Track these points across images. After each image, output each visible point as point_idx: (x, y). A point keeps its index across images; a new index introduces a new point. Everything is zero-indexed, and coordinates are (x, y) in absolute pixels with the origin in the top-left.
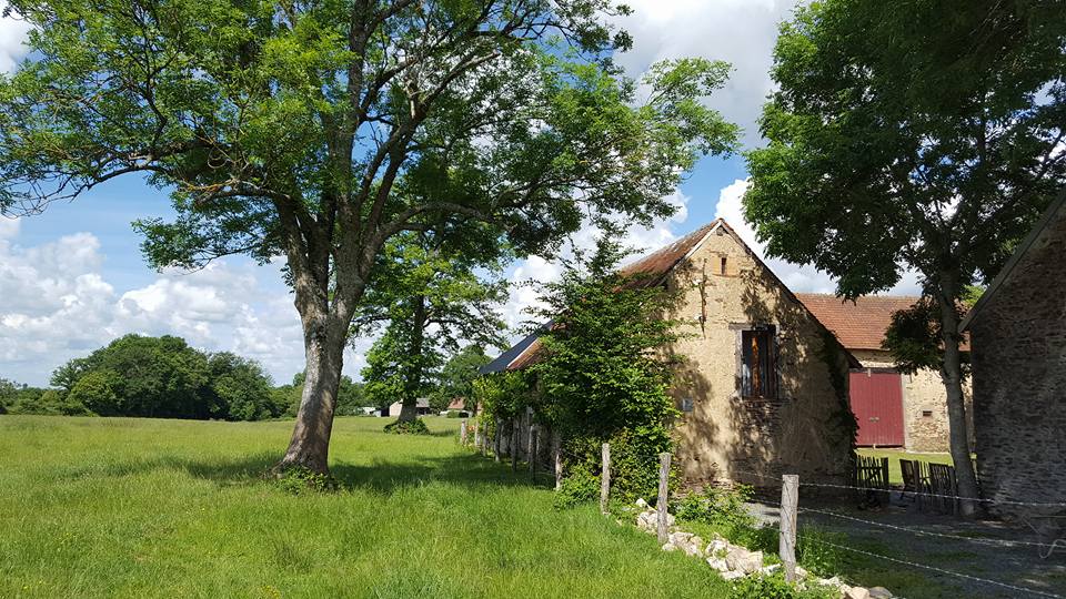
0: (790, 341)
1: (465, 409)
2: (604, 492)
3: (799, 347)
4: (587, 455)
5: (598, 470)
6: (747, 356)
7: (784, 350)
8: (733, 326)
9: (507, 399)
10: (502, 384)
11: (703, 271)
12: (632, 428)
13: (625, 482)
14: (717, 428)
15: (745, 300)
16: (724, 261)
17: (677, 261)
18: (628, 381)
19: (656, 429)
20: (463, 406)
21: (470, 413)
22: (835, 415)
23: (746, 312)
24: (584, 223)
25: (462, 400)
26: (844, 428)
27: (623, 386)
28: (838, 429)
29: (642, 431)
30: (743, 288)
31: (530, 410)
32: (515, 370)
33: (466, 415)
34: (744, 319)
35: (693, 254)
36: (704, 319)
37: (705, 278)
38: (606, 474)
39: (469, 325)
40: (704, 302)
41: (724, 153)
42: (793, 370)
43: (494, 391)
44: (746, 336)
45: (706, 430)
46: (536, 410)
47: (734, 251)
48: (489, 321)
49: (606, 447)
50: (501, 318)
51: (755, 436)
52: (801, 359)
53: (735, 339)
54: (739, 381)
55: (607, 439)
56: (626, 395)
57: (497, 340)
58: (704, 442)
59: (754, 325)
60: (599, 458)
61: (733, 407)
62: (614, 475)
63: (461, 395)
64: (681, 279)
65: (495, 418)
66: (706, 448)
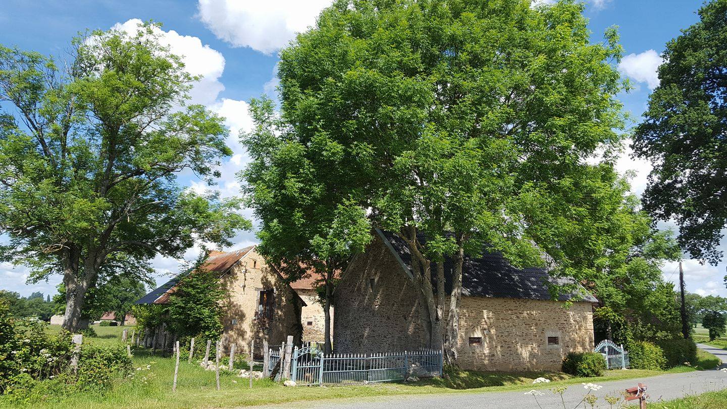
0: (279, 296)
1: (115, 320)
2: (191, 356)
3: (283, 298)
4: (186, 343)
5: (190, 349)
6: (261, 302)
7: (277, 300)
8: (257, 289)
9: (153, 318)
10: (151, 311)
11: (245, 267)
12: (204, 332)
13: (199, 352)
14: (246, 332)
15: (262, 280)
16: (255, 263)
17: (235, 262)
18: (203, 315)
19: (212, 332)
20: (114, 317)
21: (119, 323)
22: (295, 325)
23: (262, 283)
24: (195, 245)
25: (113, 313)
26: (298, 331)
27: (202, 317)
28: (296, 331)
29: (207, 333)
30: (261, 276)
31: (164, 324)
32: (158, 304)
33: (115, 324)
34: (261, 286)
35: (242, 260)
36: (245, 286)
37: (246, 270)
38: (192, 349)
39: (129, 269)
40: (245, 280)
41: (248, 231)
42: (280, 308)
43: (146, 314)
44: (262, 293)
45: (241, 334)
46: (167, 325)
47: (260, 258)
48: (143, 267)
49: (193, 339)
50: (151, 266)
51: (261, 335)
52: (283, 304)
53: (257, 295)
54: (256, 313)
55: (194, 336)
56: (202, 320)
57: (148, 279)
58: (240, 338)
59: (264, 288)
60: (190, 344)
61: (253, 323)
62: (195, 350)
63: (112, 309)
64: (236, 270)
65: (144, 328)
66: (240, 341)
